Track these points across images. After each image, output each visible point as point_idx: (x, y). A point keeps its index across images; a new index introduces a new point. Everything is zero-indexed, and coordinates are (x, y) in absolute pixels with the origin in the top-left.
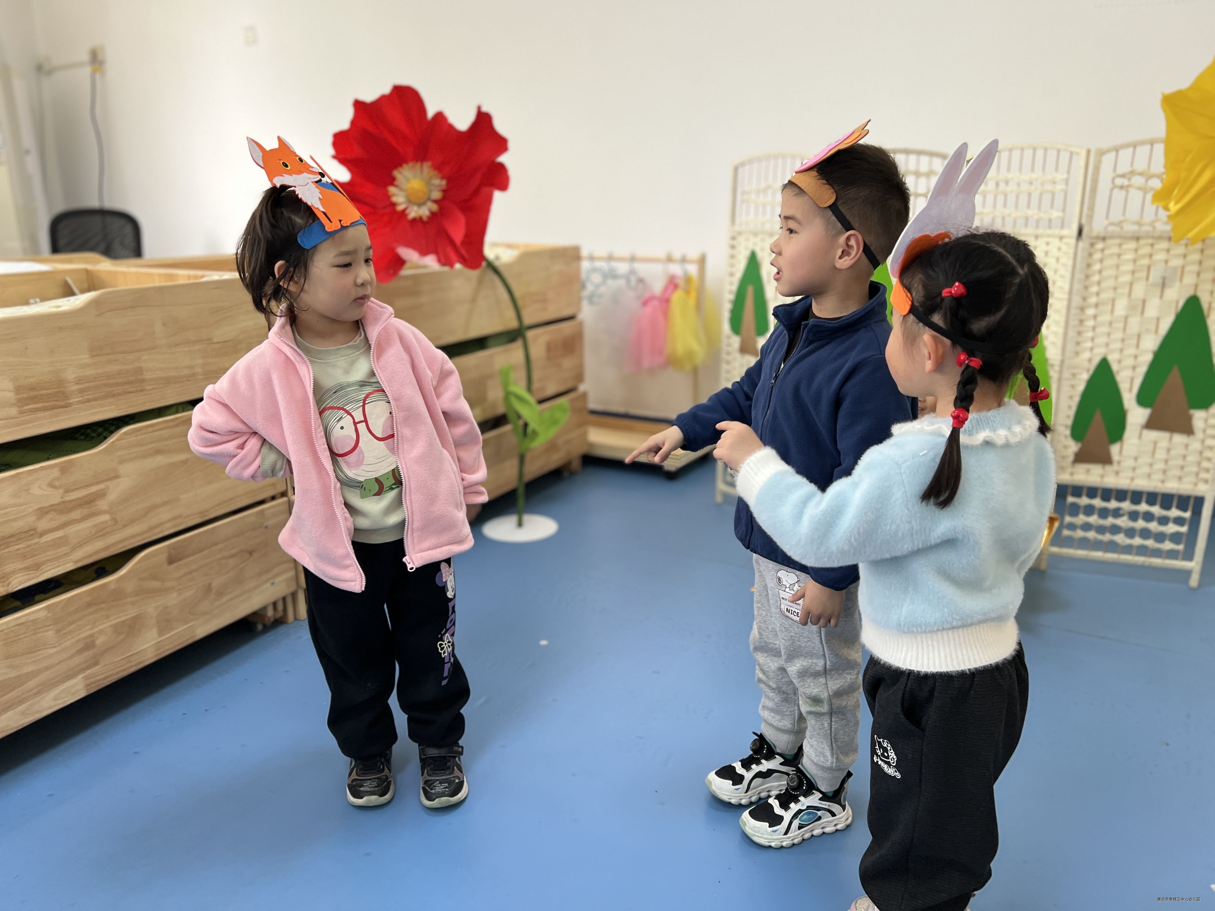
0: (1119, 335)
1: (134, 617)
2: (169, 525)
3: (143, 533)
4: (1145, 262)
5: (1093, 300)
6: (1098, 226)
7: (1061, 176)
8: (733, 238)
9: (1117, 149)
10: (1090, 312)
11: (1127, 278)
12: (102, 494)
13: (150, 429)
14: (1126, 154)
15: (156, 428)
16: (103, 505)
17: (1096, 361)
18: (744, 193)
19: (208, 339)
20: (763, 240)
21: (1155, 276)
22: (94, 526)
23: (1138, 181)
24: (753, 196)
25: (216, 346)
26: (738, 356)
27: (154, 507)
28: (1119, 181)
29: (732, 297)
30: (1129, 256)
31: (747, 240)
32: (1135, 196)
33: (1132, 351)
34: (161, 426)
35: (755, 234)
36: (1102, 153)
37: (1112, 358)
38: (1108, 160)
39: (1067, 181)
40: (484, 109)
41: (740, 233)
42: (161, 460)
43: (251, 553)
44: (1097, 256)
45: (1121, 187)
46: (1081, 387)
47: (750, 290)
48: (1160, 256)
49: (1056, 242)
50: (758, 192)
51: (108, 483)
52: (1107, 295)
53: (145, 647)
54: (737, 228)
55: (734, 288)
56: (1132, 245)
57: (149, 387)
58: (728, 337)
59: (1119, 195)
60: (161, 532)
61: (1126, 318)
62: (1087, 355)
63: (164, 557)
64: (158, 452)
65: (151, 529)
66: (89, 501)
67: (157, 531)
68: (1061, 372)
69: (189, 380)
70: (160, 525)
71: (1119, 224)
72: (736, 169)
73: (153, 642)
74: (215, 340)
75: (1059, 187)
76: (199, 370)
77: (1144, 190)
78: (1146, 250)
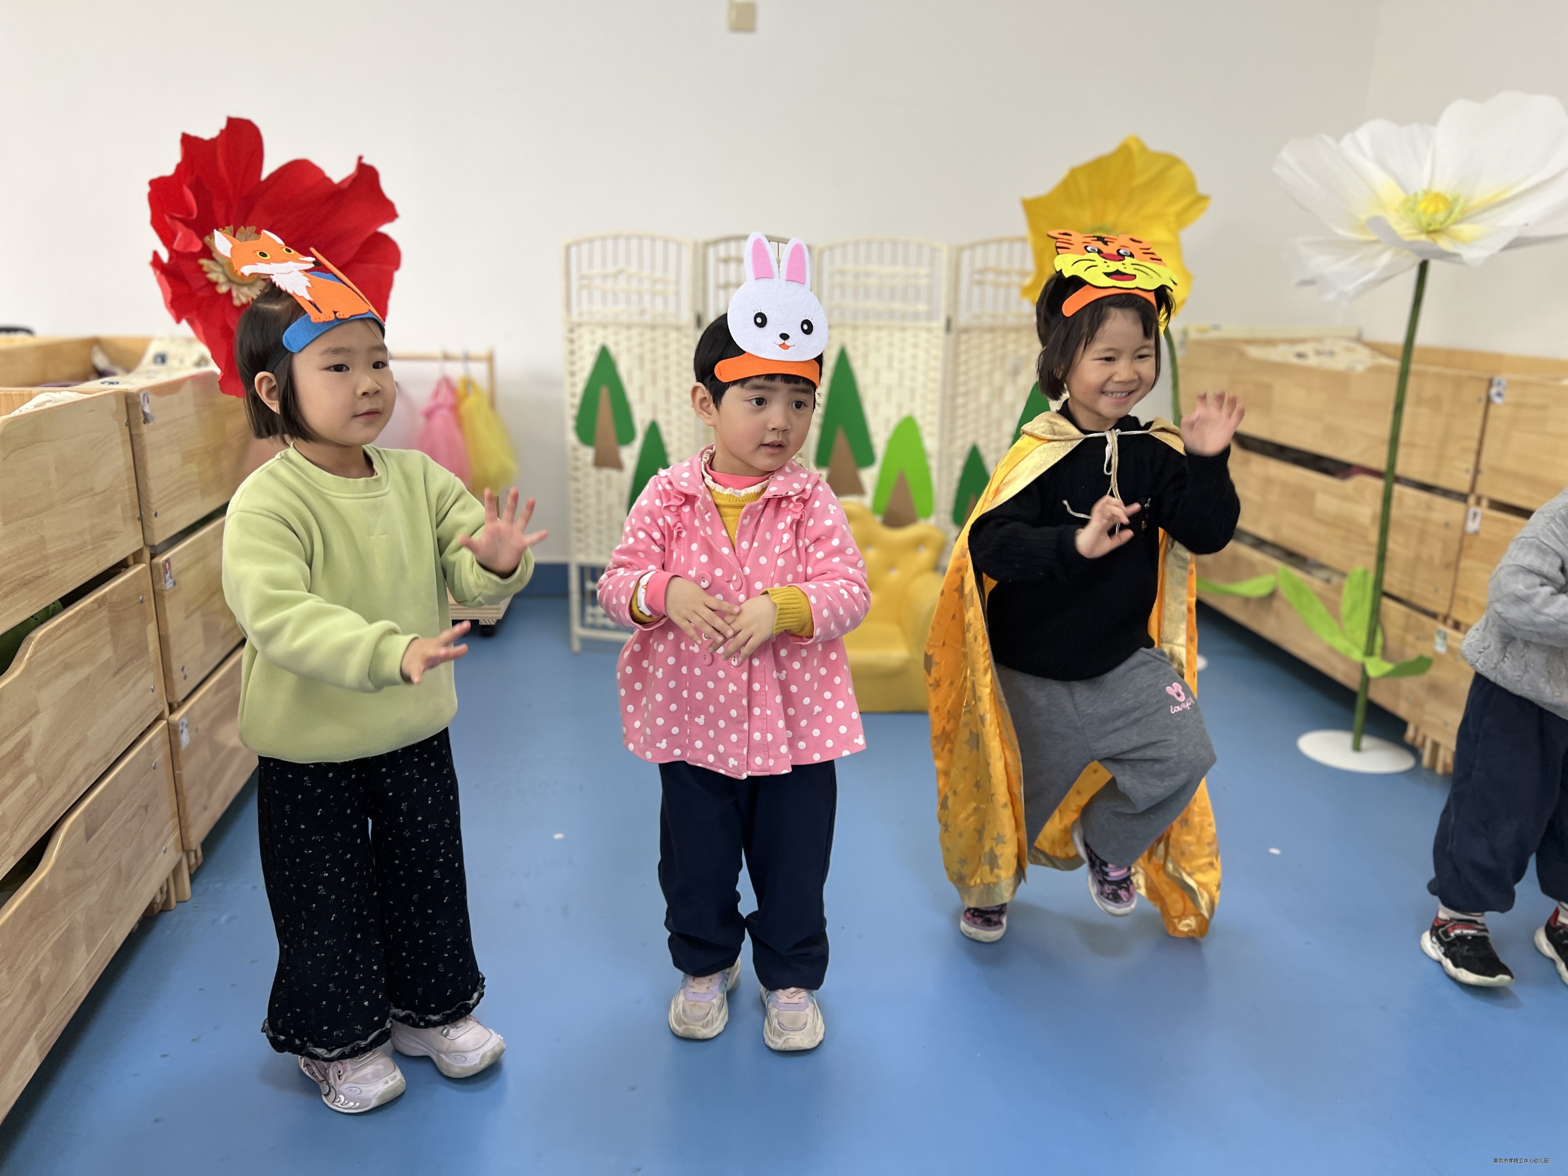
0: (983, 422)
1: (66, 931)
2: (82, 780)
3: (64, 795)
4: (999, 352)
5: (962, 389)
6: (963, 319)
7: (924, 271)
8: (571, 331)
9: (972, 246)
10: (960, 400)
11: (986, 368)
12: (25, 743)
13: (59, 633)
14: (979, 251)
15: (62, 630)
16: (29, 758)
17: (968, 447)
18: (582, 277)
19: (92, 489)
20: (616, 334)
21: (1009, 364)
22: (25, 794)
23: (990, 277)
24: (597, 282)
25: (98, 498)
26: (592, 471)
27: (69, 754)
28: (977, 277)
29: (577, 401)
30: (987, 347)
31: (593, 332)
32: (989, 290)
33: (994, 435)
34: (67, 627)
35: (605, 326)
36: (960, 250)
37: (981, 443)
38: (966, 256)
39: (930, 276)
40: (366, 161)
41: (580, 325)
42: (69, 680)
43: (146, 808)
44: (963, 347)
45: (980, 283)
46: (957, 473)
47: (604, 393)
48: (1011, 347)
49: (924, 336)
50: (605, 277)
51: (30, 724)
52: (973, 384)
53: (78, 975)
54: (575, 318)
55: (580, 388)
56: (988, 337)
57: (52, 568)
58: (575, 449)
59: (976, 290)
60: (78, 792)
61: (988, 406)
62: (959, 443)
63: (81, 831)
64: (67, 667)
65: (70, 788)
66: (17, 754)
67: (74, 790)
68: (940, 461)
69: (81, 553)
70: (76, 781)
71: (978, 317)
72: (568, 248)
73: (85, 965)
74: (97, 490)
75: (924, 282)
76: (87, 537)
77: (996, 285)
78: (1000, 341)
